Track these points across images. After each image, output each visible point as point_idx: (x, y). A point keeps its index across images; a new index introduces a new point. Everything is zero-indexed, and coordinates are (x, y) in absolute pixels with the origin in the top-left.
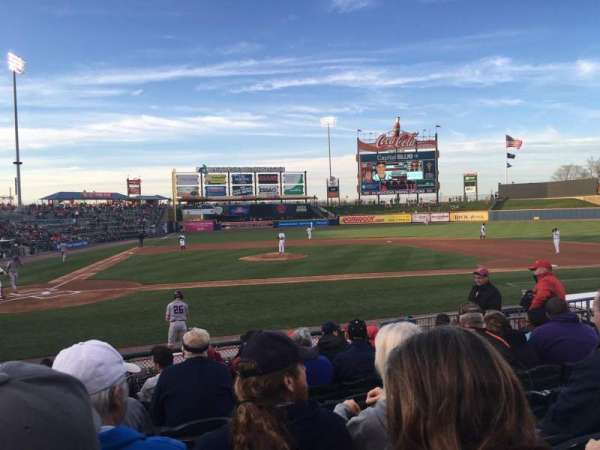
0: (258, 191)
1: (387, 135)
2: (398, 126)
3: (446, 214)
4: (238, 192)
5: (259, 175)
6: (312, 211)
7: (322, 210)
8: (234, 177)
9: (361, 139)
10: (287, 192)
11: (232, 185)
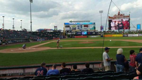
0: (83, 29)
1: (116, 15)
2: (119, 12)
3: (132, 35)
4: (79, 29)
5: (84, 25)
6: (96, 34)
7: (99, 33)
8: (78, 26)
9: (110, 16)
10: (90, 29)
11: (77, 28)
